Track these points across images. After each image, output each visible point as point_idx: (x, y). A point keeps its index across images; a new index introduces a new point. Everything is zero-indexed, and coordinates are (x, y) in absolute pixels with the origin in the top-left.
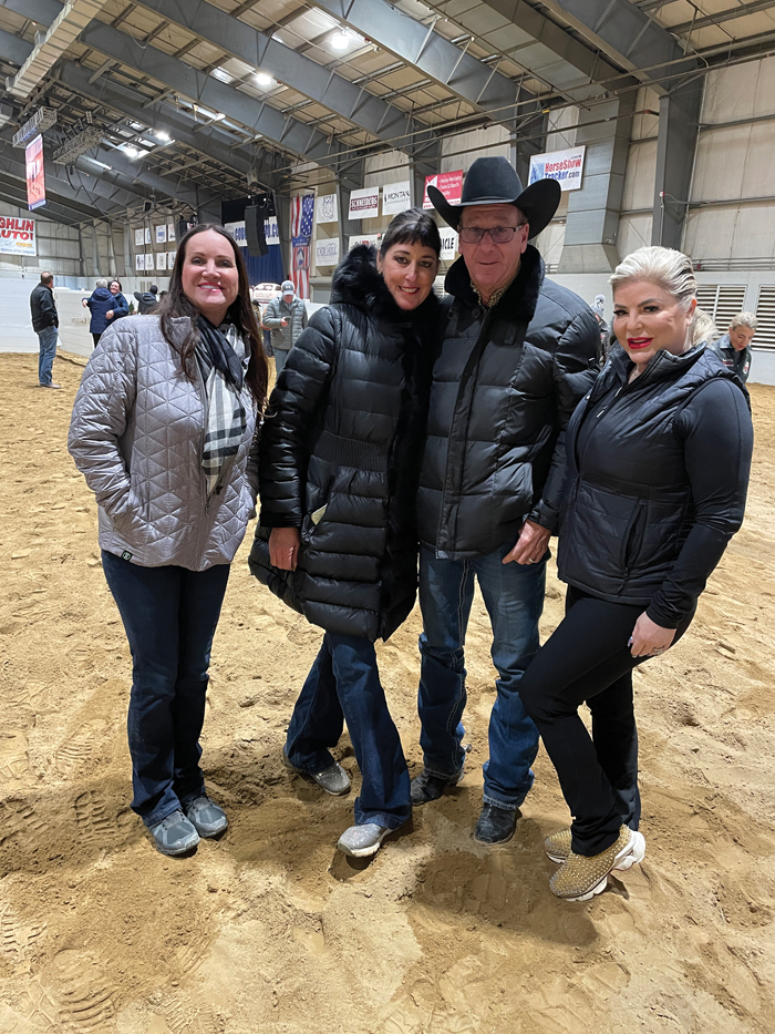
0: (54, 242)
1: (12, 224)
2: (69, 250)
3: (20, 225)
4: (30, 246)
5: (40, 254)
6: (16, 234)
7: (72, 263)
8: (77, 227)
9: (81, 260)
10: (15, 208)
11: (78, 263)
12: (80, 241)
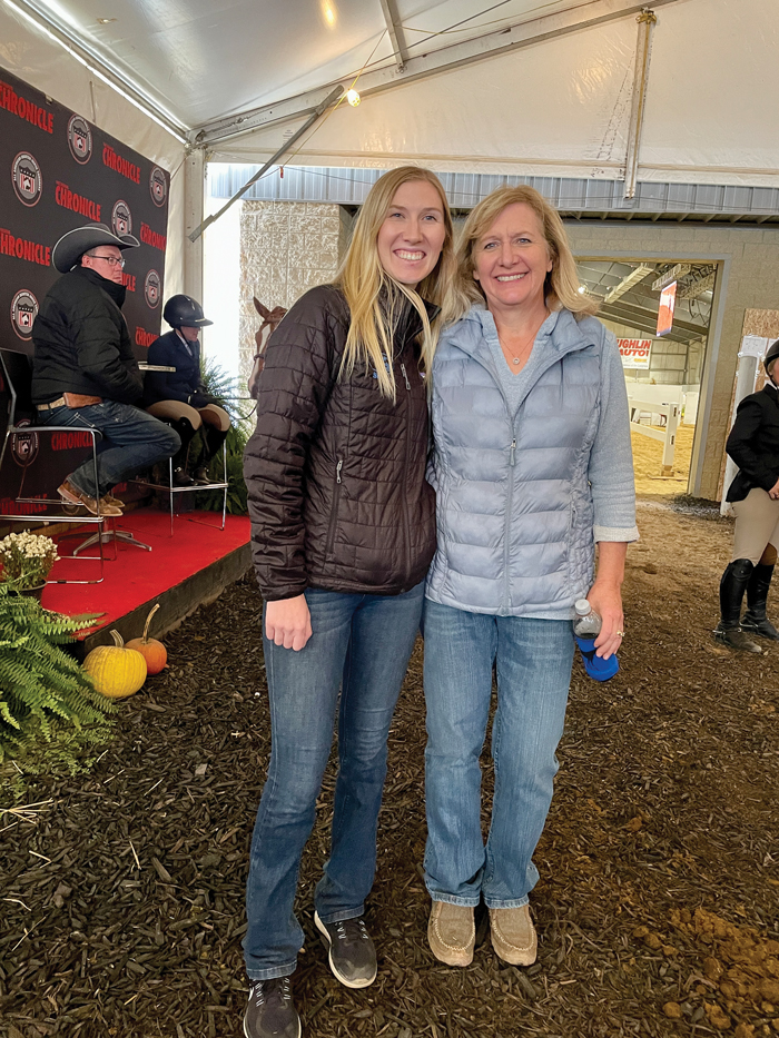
0: (664, 357)
1: (633, 344)
2: (678, 363)
3: (640, 345)
4: (645, 361)
5: (652, 367)
6: (635, 352)
7: (676, 373)
8: (687, 344)
9: (685, 371)
10: (638, 332)
11: (682, 373)
12: (687, 355)
